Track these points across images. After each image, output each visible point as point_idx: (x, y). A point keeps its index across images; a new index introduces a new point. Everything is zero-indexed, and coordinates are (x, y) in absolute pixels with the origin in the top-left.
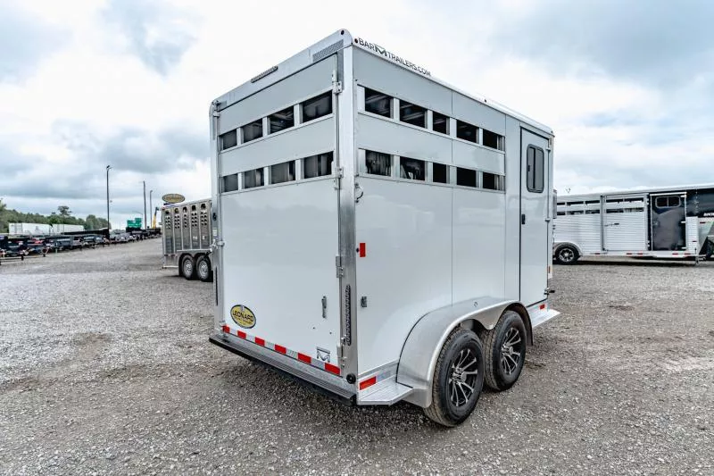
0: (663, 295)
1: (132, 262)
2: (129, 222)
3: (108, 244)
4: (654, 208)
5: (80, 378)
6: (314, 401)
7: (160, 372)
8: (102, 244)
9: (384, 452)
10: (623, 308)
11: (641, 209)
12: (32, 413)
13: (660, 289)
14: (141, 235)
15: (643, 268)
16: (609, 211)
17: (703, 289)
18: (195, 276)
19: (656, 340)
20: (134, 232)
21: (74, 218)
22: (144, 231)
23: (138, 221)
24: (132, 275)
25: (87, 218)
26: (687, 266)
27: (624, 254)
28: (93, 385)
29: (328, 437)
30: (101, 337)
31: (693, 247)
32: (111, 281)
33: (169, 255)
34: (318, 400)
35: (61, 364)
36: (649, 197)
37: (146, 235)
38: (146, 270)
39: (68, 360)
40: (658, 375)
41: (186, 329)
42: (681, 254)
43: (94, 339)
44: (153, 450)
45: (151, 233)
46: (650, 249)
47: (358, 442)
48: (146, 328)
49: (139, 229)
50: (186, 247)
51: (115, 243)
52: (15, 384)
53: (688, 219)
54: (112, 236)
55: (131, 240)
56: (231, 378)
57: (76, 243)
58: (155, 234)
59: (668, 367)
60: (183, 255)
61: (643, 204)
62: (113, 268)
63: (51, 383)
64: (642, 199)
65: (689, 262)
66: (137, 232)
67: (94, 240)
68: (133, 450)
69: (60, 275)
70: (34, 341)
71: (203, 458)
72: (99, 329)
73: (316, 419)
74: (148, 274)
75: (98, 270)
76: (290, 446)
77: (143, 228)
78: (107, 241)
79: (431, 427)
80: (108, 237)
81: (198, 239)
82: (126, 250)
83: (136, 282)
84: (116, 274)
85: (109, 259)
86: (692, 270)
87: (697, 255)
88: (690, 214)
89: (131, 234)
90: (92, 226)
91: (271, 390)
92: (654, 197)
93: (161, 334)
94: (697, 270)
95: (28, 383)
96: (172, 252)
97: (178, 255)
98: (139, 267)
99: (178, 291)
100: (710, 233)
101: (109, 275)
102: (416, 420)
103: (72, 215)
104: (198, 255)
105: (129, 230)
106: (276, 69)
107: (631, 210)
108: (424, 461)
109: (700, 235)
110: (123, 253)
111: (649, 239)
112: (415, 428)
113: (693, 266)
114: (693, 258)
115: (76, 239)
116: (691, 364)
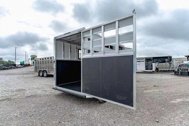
0: (147, 79)
1: (24, 73)
2: (21, 62)
3: (15, 68)
4: (146, 61)
5: (21, 98)
6: (76, 100)
7: (40, 96)
8: (14, 68)
9: (91, 107)
10: (139, 82)
11: (144, 61)
12: (12, 105)
13: (147, 78)
14: (25, 66)
15: (144, 74)
16: (137, 61)
17: (155, 78)
18: (43, 76)
19: (144, 87)
20: (22, 65)
21: (4, 61)
22: (26, 65)
23: (24, 62)
24: (25, 76)
25: (8, 61)
26: (153, 73)
27: (141, 71)
28: (25, 99)
29: (80, 106)
30: (23, 90)
31: (154, 69)
32: (20, 77)
33: (36, 71)
34: (77, 99)
35: (15, 95)
36: (145, 59)
37: (26, 66)
38: (28, 74)
39: (16, 95)
40: (142, 93)
41: (44, 87)
42: (152, 71)
43: (21, 90)
44: (43, 110)
45: (27, 65)
46: (146, 70)
47: (86, 106)
48: (34, 88)
49: (24, 64)
50: (40, 69)
51: (17, 68)
52: (5, 100)
53: (153, 63)
54: (17, 66)
55: (22, 67)
56: (57, 97)
57: (6, 68)
58: (28, 65)
59: (144, 92)
60: (40, 71)
61: (144, 60)
62: (19, 74)
63: (14, 99)
64: (144, 59)
65: (153, 72)
66: (23, 65)
67: (12, 67)
68: (39, 110)
69: (4, 76)
70: (6, 91)
71: (54, 110)
72: (22, 88)
73: (77, 103)
74: (30, 76)
75: (15, 75)
76: (72, 107)
77: (25, 64)
78: (15, 67)
79: (100, 103)
80: (15, 66)
81: (44, 67)
82: (21, 69)
83: (27, 78)
84: (21, 76)
85: (17, 72)
86: (154, 74)
87: (155, 71)
88: (153, 62)
89: (22, 66)
90: (9, 63)
91: (67, 99)
92: (146, 59)
93: (38, 89)
94: (155, 74)
95: (9, 99)
96: (37, 70)
97: (38, 71)
98: (26, 74)
99: (39, 79)
100: (157, 66)
101: (19, 76)
102: (97, 102)
103: (3, 60)
104: (44, 71)
105: (21, 64)
106: (70, 33)
107: (142, 61)
108: (99, 108)
109: (155, 67)
110: (20, 70)
111: (146, 68)
112: (97, 103)
113: (154, 73)
114: (154, 72)
115: (6, 67)
116: (149, 91)
